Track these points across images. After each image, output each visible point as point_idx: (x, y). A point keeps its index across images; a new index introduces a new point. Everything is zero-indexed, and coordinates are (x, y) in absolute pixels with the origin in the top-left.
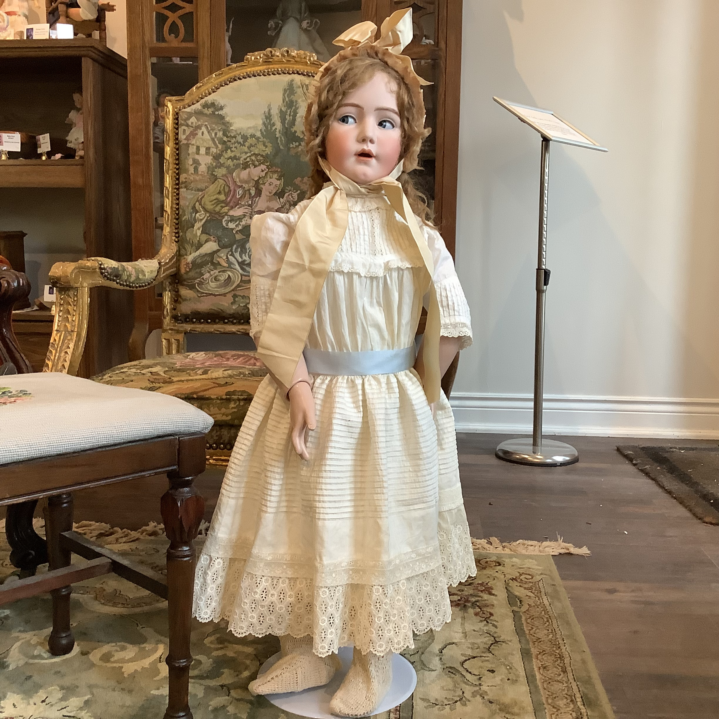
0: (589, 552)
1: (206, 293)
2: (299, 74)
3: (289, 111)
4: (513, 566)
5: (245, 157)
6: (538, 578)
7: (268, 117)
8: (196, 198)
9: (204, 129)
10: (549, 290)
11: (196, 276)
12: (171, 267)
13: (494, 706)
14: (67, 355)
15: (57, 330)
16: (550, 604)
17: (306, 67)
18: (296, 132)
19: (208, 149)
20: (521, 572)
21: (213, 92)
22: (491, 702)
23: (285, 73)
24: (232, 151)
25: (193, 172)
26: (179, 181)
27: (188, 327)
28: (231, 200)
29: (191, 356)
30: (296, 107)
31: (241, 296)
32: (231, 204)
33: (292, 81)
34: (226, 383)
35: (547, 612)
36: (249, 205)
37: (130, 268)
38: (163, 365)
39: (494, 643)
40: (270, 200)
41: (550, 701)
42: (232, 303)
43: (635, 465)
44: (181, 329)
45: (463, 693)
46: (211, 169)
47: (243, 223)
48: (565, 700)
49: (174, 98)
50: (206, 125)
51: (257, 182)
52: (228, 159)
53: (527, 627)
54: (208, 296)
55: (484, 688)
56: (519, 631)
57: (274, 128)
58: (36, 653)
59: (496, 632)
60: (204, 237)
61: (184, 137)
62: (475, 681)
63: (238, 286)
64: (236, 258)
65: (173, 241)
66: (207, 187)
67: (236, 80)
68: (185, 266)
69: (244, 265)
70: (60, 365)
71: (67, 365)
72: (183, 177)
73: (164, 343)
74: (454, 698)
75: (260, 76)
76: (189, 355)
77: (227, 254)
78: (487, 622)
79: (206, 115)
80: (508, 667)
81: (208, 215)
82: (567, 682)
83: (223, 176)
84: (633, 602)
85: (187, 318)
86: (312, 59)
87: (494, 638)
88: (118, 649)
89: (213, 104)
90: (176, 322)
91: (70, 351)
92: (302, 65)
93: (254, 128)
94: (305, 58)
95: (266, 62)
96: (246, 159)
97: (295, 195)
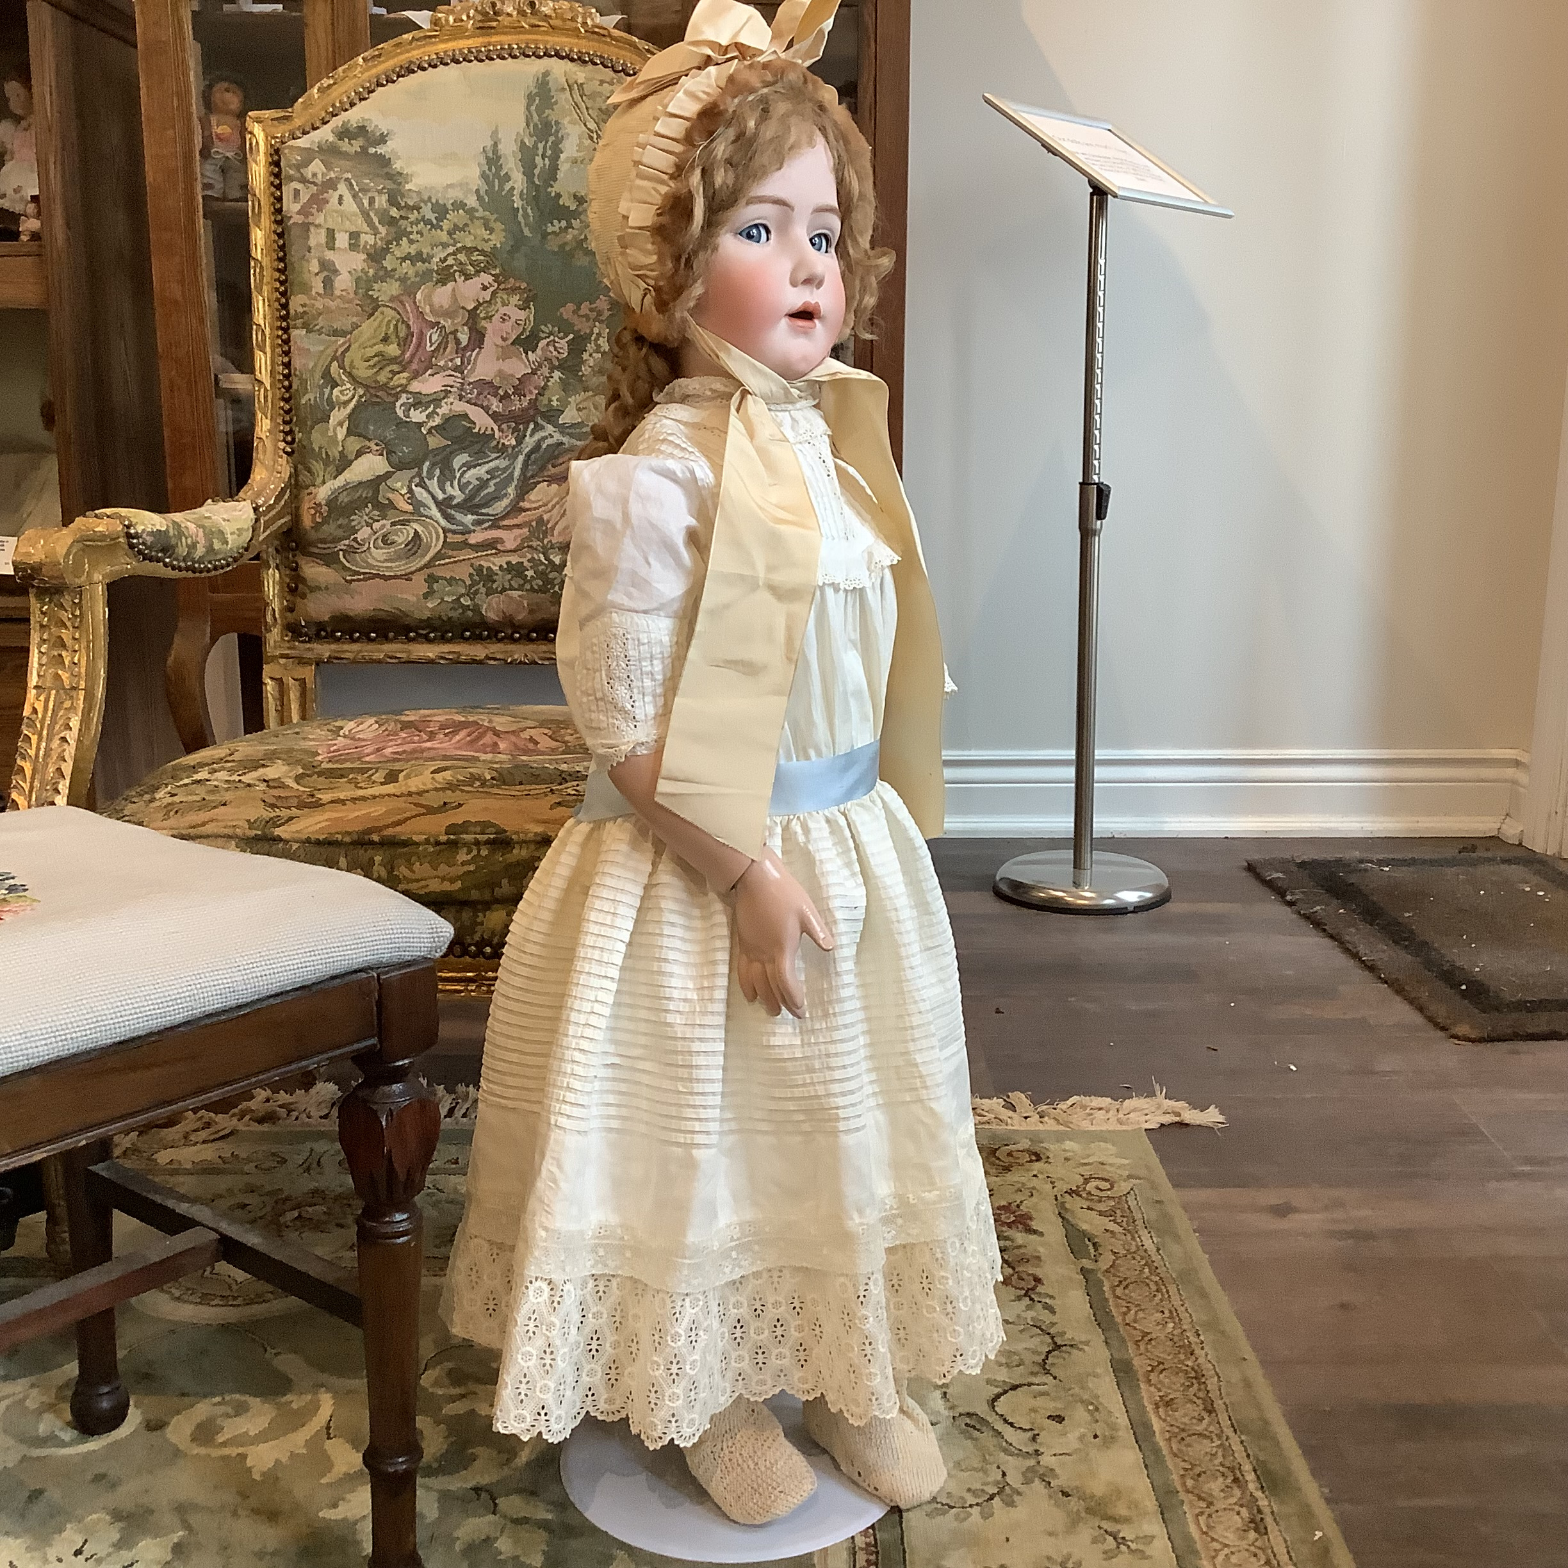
0: (1221, 1119)
1: (364, 573)
2: (562, 58)
3: (541, 146)
4: (1067, 1159)
5: (443, 255)
6: (1123, 1187)
7: (493, 159)
8: (330, 352)
9: (342, 188)
10: (1108, 529)
11: (340, 533)
12: (279, 516)
13: (1074, 1504)
14: (66, 746)
15: (36, 687)
16: (1158, 1250)
17: (576, 41)
18: (558, 196)
19: (354, 236)
20: (1087, 1174)
21: (361, 100)
22: (1065, 1494)
23: (528, 56)
24: (411, 242)
25: (321, 291)
26: (288, 313)
27: (324, 650)
28: (413, 355)
29: (346, 731)
30: (557, 137)
31: (445, 579)
32: (414, 366)
33: (546, 74)
34: (445, 803)
35: (1154, 1270)
36: (458, 369)
37: (192, 526)
38: (288, 756)
39: (1054, 1350)
40: (504, 356)
41: (1190, 1483)
42: (426, 596)
43: (1291, 904)
44: (309, 655)
45: (1004, 1474)
46: (363, 283)
47: (444, 410)
48: (1221, 1479)
49: (267, 114)
50: (347, 180)
51: (473, 313)
52: (404, 259)
53: (1117, 1306)
54: (369, 579)
55: (1047, 1460)
56: (1102, 1319)
57: (507, 187)
58: (43, 1429)
59: (1053, 1324)
60: (354, 444)
61: (296, 207)
62: (1026, 1445)
63: (438, 556)
64: (430, 493)
65: (281, 453)
66: (356, 326)
67: (414, 72)
68: (313, 511)
69: (451, 507)
70: (51, 769)
71: (67, 768)
72: (296, 303)
73: (269, 688)
74: (985, 1488)
75: (470, 61)
76: (342, 728)
77: (410, 482)
78: (1032, 1299)
79: (345, 155)
80: (1091, 1408)
81: (361, 391)
82: (1219, 1437)
83: (393, 299)
84: (1333, 1234)
85: (322, 631)
86: (589, 22)
87: (1052, 1338)
88: (229, 1410)
89: (362, 130)
90: (293, 639)
91: (72, 736)
92: (568, 36)
93: (463, 185)
94: (573, 19)
95: (483, 29)
96: (445, 259)
97: (563, 344)
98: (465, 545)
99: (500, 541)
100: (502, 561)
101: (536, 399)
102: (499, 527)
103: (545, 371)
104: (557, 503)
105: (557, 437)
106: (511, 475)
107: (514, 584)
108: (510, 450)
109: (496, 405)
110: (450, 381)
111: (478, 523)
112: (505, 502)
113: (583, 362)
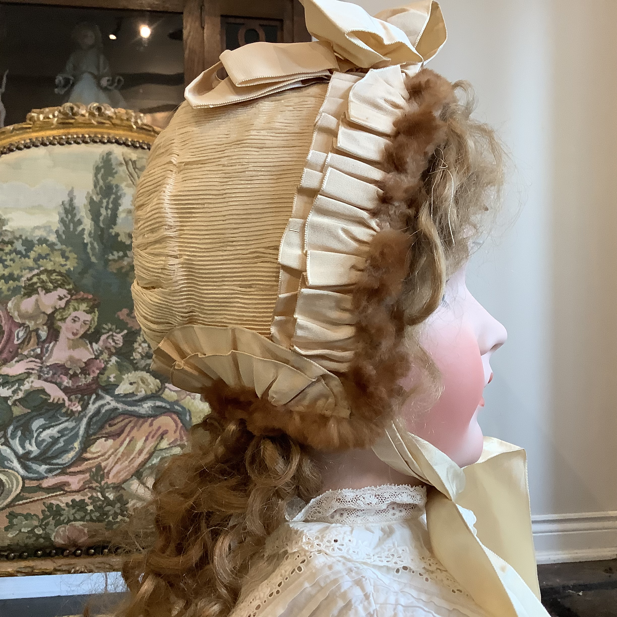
2: (120, 144)
3: (105, 201)
7: (69, 209)
17: (130, 133)
18: (117, 235)
23: (96, 142)
28: (4, 347)
30: (116, 193)
31: (23, 515)
32: (4, 356)
33: (109, 154)
40: (74, 346)
42: (7, 529)
47: (27, 386)
51: (51, 316)
57: (80, 228)
63: (18, 497)
64: (13, 449)
67: (12, 151)
69: (30, 460)
75: (54, 144)
86: (139, 121)
92: (124, 130)
93: (45, 227)
94: (128, 120)
95: (63, 124)
96: (31, 279)
97: (119, 337)
98: (39, 488)
99: (67, 484)
100: (68, 499)
101: (98, 377)
102: (67, 474)
103: (105, 356)
104: (113, 453)
105: (114, 404)
106: (77, 435)
107: (78, 517)
108: (77, 415)
109: (66, 382)
110: (32, 365)
111: (49, 471)
112: (71, 455)
113: (133, 350)
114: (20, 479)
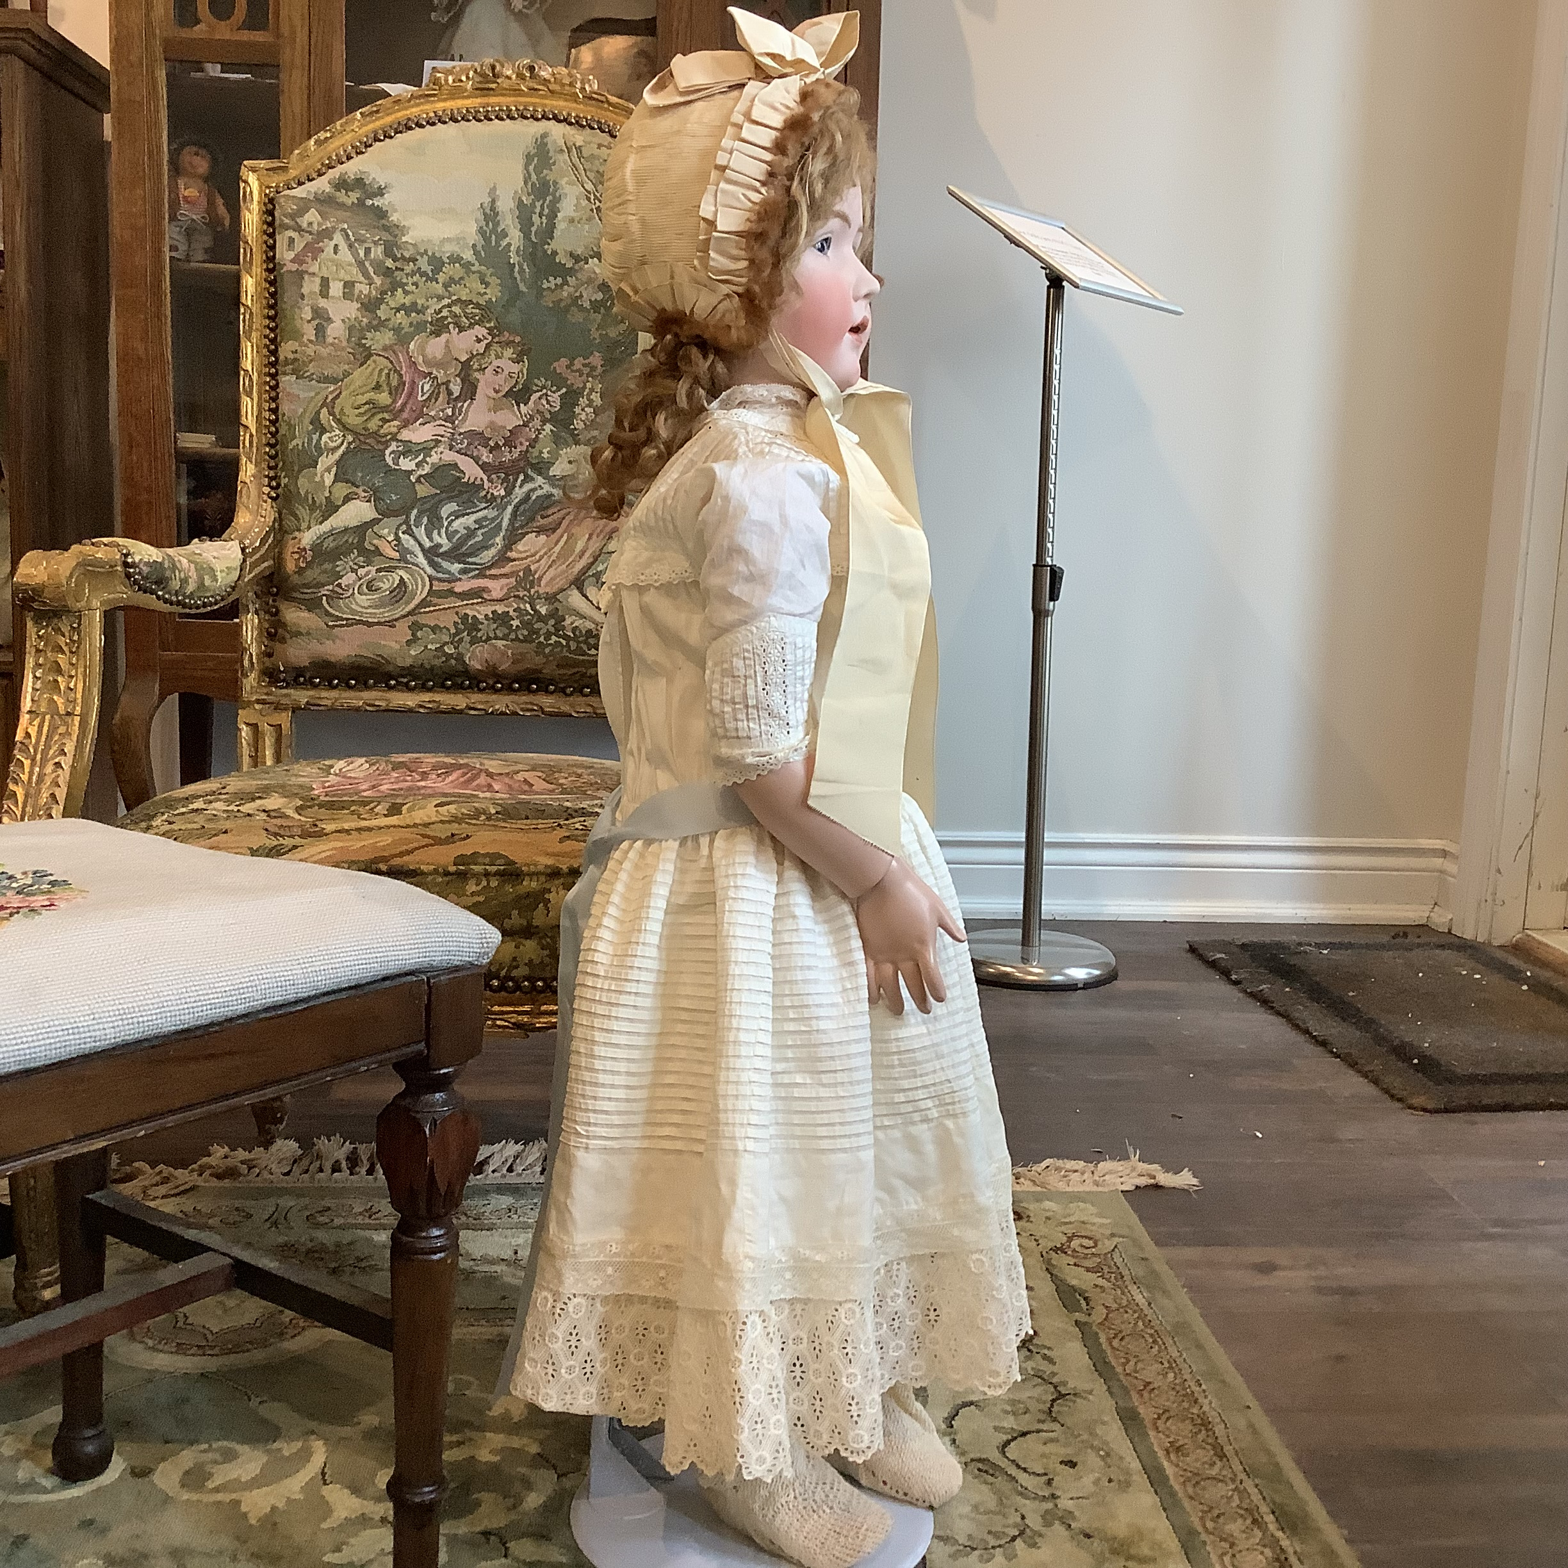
0: (1195, 1181)
1: (347, 619)
2: (559, 121)
3: (538, 204)
4: (1048, 1218)
5: (437, 307)
6: (1109, 1245)
7: (491, 215)
8: (321, 397)
9: (338, 238)
10: (1060, 610)
11: (323, 578)
12: (263, 559)
13: (1096, 1544)
14: (60, 771)
15: (30, 712)
16: (1150, 1304)
17: (575, 105)
18: (554, 253)
19: (349, 285)
20: (1070, 1232)
21: (358, 153)
22: (1088, 1536)
23: (526, 118)
24: (406, 293)
25: (313, 338)
26: (277, 359)
27: (302, 696)
28: (404, 405)
29: (336, 769)
30: (554, 195)
31: (429, 627)
32: (405, 415)
33: (544, 135)
34: (453, 835)
35: (1148, 1324)
36: (449, 419)
37: (184, 561)
38: (284, 790)
39: (1057, 1399)
40: (495, 407)
41: (1210, 1525)
42: (409, 643)
43: (1236, 983)
44: (284, 701)
45: (1023, 1517)
46: (355, 331)
47: (434, 458)
48: (1240, 1521)
49: (263, 164)
50: (343, 230)
51: (466, 365)
52: (398, 310)
53: (1117, 1357)
54: (352, 625)
55: (1065, 1503)
56: (1102, 1367)
57: (504, 243)
58: (22, 1474)
59: (1054, 1374)
60: (342, 490)
61: (291, 255)
62: (1042, 1489)
63: (424, 603)
64: (416, 539)
65: (265, 497)
66: (347, 374)
67: (410, 128)
68: (296, 556)
69: (438, 555)
70: (45, 795)
71: (61, 794)
72: (287, 349)
73: (244, 734)
74: (1006, 1530)
75: (468, 120)
76: (332, 767)
77: (398, 529)
78: (1029, 1350)
79: (342, 206)
80: (1102, 1453)
81: (350, 438)
82: (1233, 1480)
83: (385, 349)
84: (1319, 1290)
85: (299, 677)
86: (587, 87)
87: (1055, 1387)
88: (217, 1456)
89: (359, 183)
90: (270, 684)
91: (66, 762)
92: (566, 100)
93: (458, 240)
94: (571, 85)
95: (482, 90)
96: (440, 311)
97: (555, 398)
98: (451, 592)
99: (485, 589)
100: (488, 610)
101: (527, 451)
102: (486, 577)
103: (537, 423)
104: (546, 553)
105: (547, 488)
106: (499, 525)
107: (500, 634)
108: (499, 501)
109: (486, 457)
110: (441, 430)
111: (464, 571)
112: (493, 551)
113: (574, 416)
114: (427, 579)
